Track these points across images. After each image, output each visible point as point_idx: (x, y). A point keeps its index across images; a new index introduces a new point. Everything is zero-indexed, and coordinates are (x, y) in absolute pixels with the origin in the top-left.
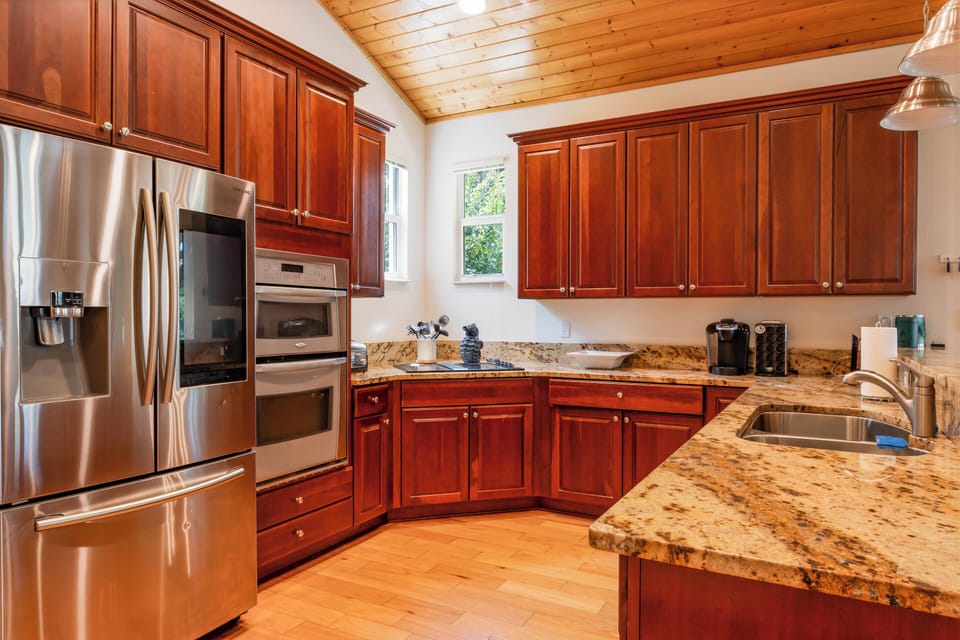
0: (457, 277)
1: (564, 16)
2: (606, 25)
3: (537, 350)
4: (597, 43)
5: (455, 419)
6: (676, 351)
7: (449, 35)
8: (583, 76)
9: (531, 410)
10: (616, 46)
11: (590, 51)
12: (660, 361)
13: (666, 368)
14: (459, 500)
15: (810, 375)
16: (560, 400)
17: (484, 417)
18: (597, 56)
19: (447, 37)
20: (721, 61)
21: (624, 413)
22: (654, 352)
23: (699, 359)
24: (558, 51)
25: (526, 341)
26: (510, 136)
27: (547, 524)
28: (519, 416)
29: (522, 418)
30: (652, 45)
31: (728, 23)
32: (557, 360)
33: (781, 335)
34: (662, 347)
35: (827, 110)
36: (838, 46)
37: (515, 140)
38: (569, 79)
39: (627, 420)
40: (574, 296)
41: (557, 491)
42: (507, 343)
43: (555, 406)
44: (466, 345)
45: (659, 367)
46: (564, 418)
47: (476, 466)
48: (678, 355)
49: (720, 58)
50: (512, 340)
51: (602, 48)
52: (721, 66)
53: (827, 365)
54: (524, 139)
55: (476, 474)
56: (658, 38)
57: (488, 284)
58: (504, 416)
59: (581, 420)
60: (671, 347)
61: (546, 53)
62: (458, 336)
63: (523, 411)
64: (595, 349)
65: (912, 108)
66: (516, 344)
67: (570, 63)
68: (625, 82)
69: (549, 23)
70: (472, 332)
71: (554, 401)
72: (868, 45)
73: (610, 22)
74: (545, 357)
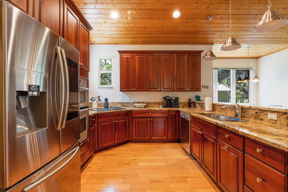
0: (99, 86)
1: (136, 24)
2: (144, 29)
3: (122, 104)
4: (141, 32)
5: (111, 123)
6: (155, 103)
7: (105, 22)
8: (135, 39)
9: (128, 119)
10: (145, 34)
11: (139, 34)
12: (152, 106)
13: (153, 107)
14: (112, 144)
15: (181, 107)
16: (136, 116)
17: (118, 122)
18: (140, 35)
19: (104, 22)
20: (164, 42)
21: (150, 118)
22: (150, 104)
23: (160, 105)
24: (131, 32)
25: (119, 102)
26: (118, 51)
27: (133, 146)
28: (125, 120)
29: (126, 121)
30: (152, 36)
31: (168, 34)
32: (127, 106)
33: (178, 99)
34: (152, 102)
35: (186, 55)
36: (185, 43)
37: (119, 52)
38: (131, 39)
39: (151, 119)
40: (135, 91)
41: (134, 137)
42: (114, 103)
43: (134, 117)
44: (106, 103)
45: (151, 107)
46: (136, 120)
47: (116, 134)
48: (155, 104)
49: (164, 41)
50: (115, 102)
51: (142, 34)
52: (164, 43)
53: (184, 105)
54: (121, 52)
55: (116, 137)
56: (154, 34)
57: (109, 88)
58: (122, 121)
59: (140, 120)
60: (154, 102)
61: (128, 32)
62: (103, 101)
63: (126, 119)
64: (137, 103)
65: (209, 57)
66: (117, 103)
67: (133, 36)
68: (144, 43)
69: (132, 25)
70: (106, 100)
71: (134, 116)
72: (190, 44)
73: (145, 28)
74: (124, 105)
